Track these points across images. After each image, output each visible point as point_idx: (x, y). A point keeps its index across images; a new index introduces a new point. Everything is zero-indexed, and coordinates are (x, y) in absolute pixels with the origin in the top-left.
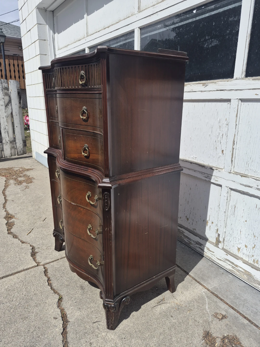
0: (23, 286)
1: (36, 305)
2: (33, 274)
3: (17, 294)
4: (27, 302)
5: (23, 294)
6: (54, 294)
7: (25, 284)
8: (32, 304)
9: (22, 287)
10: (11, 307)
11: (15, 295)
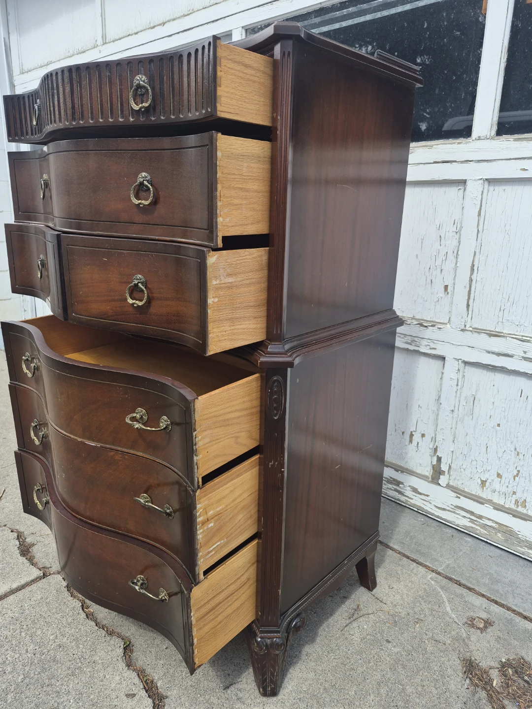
0: (21, 632)
1: (70, 672)
2: (39, 597)
3: (13, 654)
4: (44, 670)
5: (27, 651)
6: (109, 638)
7: (25, 627)
8: (60, 671)
9: (21, 635)
10: (5, 689)
11: (7, 658)
